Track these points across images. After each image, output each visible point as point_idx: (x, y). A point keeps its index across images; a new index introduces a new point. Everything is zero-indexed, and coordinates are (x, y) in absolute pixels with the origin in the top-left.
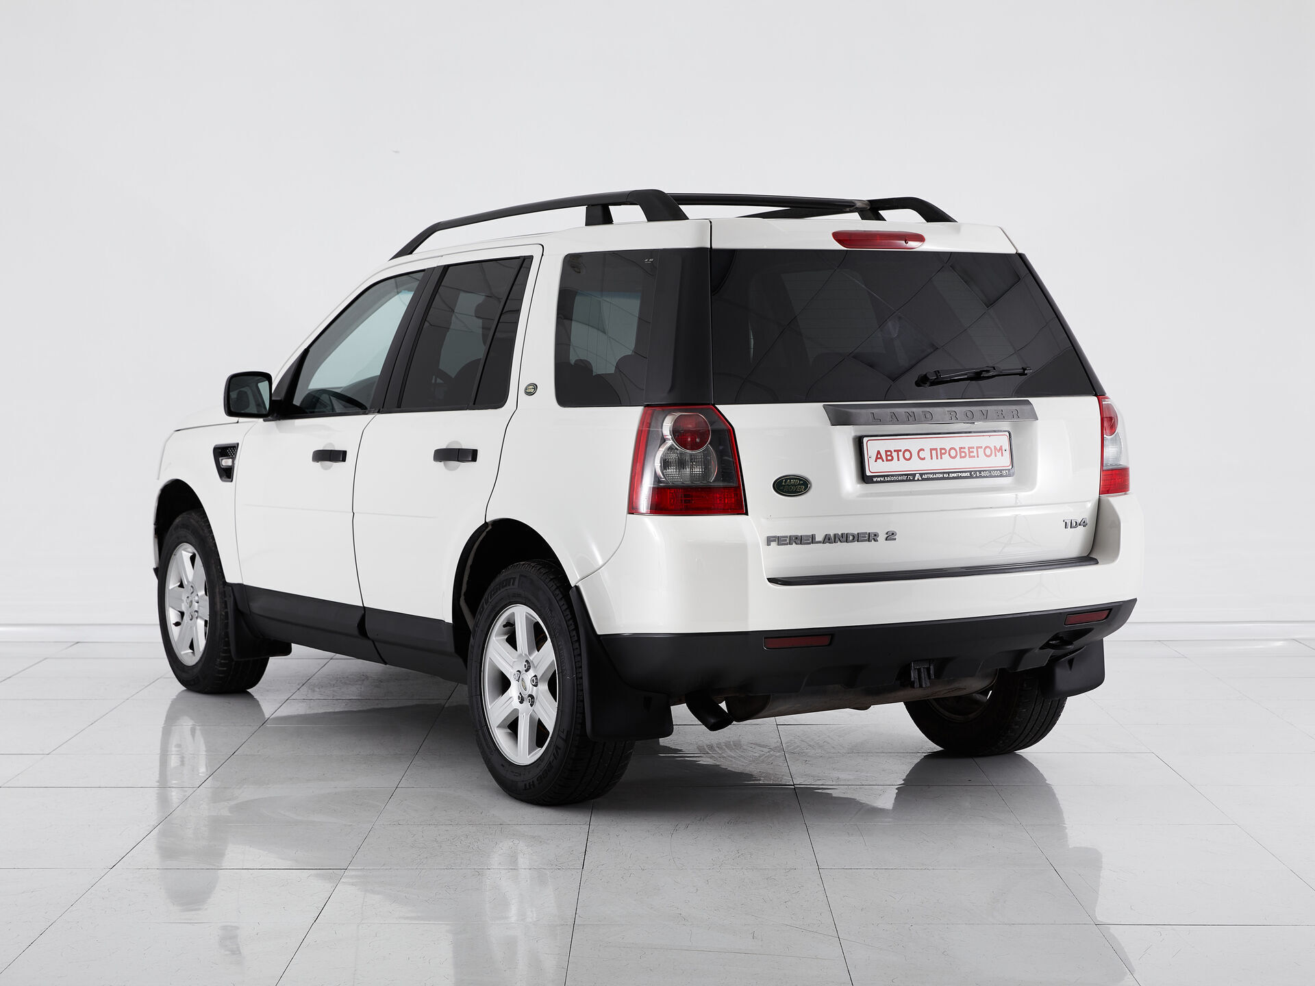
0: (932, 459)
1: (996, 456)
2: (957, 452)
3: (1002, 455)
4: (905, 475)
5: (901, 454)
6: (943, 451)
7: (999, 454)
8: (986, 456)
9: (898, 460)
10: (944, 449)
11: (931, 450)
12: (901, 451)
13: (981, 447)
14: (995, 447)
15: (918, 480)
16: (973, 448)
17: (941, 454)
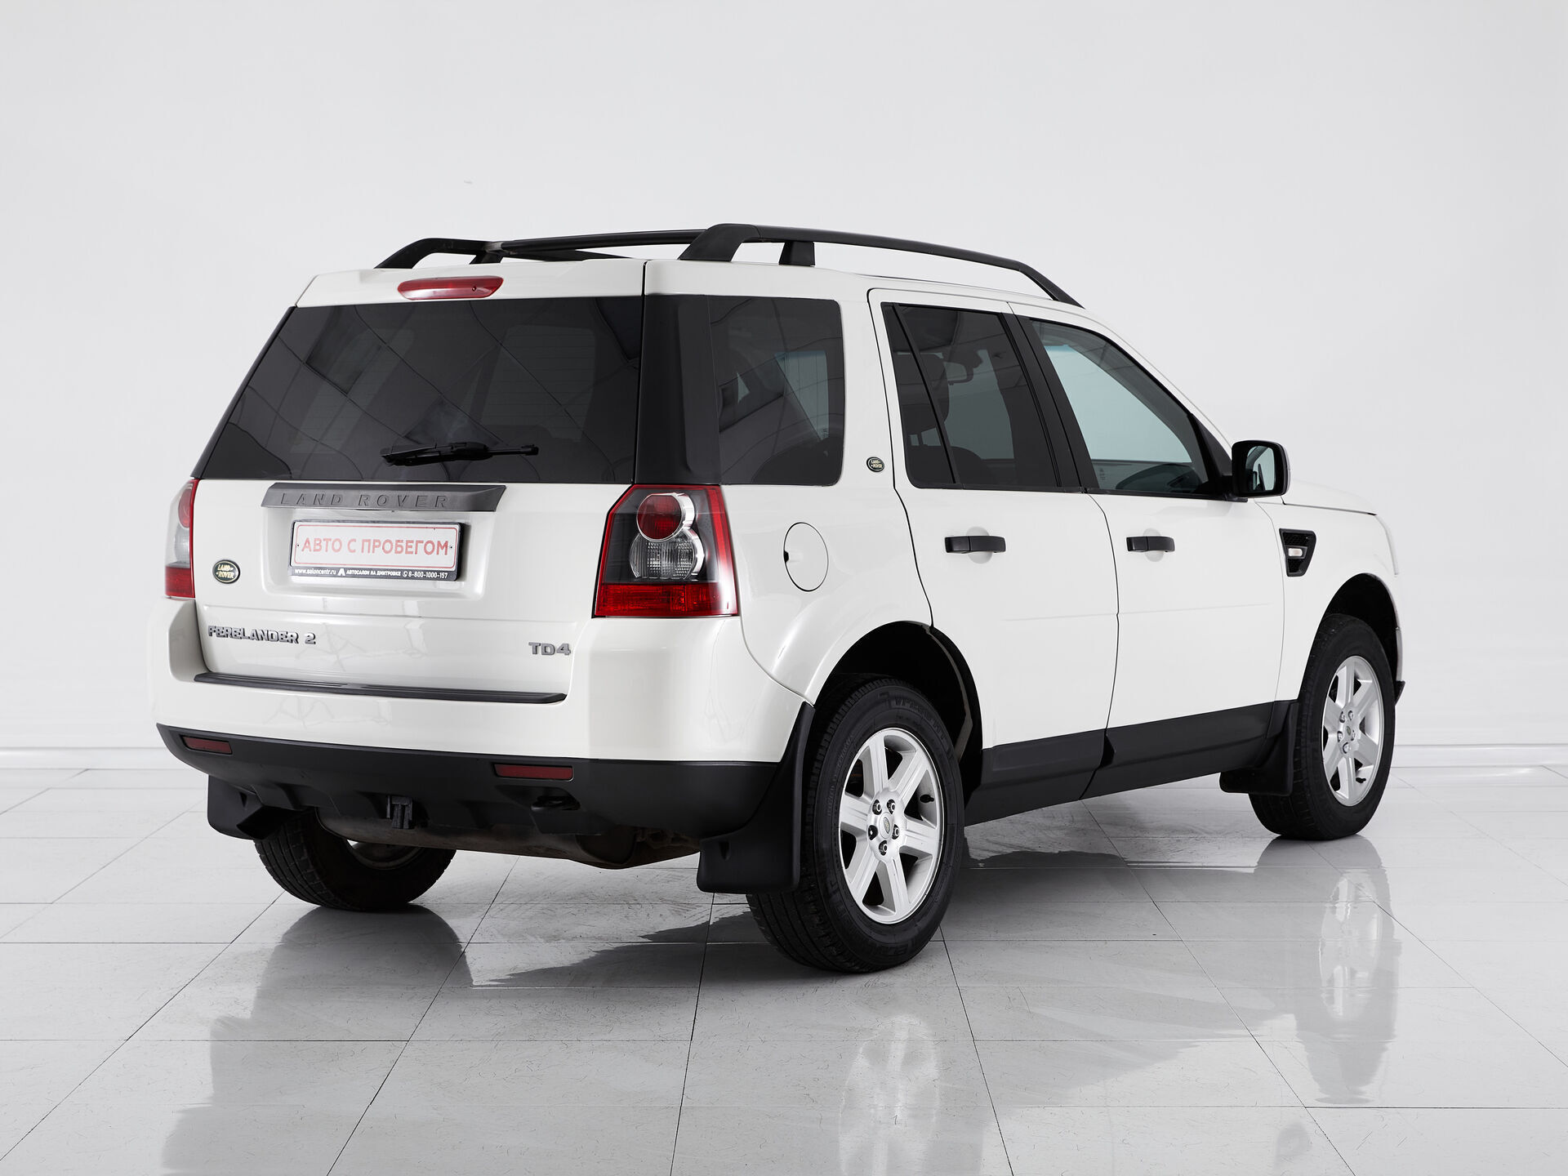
0: (363, 552)
1: (438, 553)
2: (392, 545)
3: (446, 554)
4: (329, 568)
5: (330, 543)
6: (377, 544)
7: (442, 552)
8: (427, 552)
9: (327, 551)
10: (379, 541)
11: (364, 541)
12: (330, 540)
13: (422, 542)
14: (439, 542)
15: (341, 576)
16: (412, 542)
17: (374, 546)
